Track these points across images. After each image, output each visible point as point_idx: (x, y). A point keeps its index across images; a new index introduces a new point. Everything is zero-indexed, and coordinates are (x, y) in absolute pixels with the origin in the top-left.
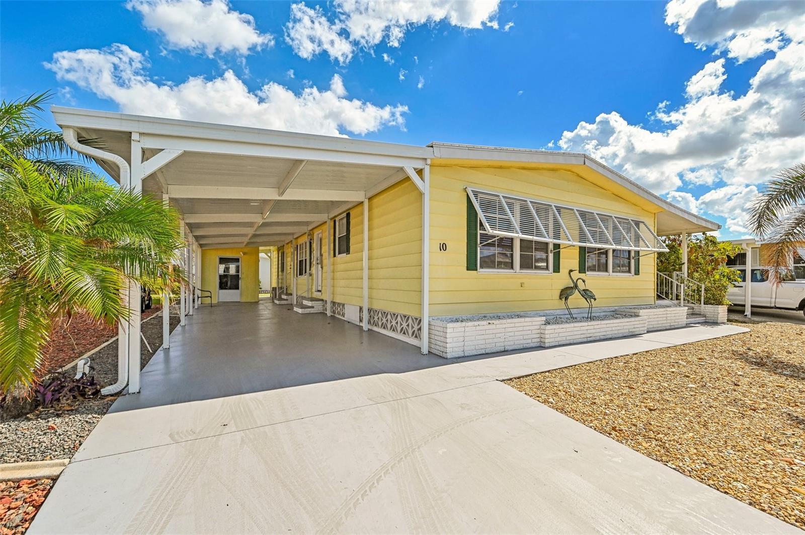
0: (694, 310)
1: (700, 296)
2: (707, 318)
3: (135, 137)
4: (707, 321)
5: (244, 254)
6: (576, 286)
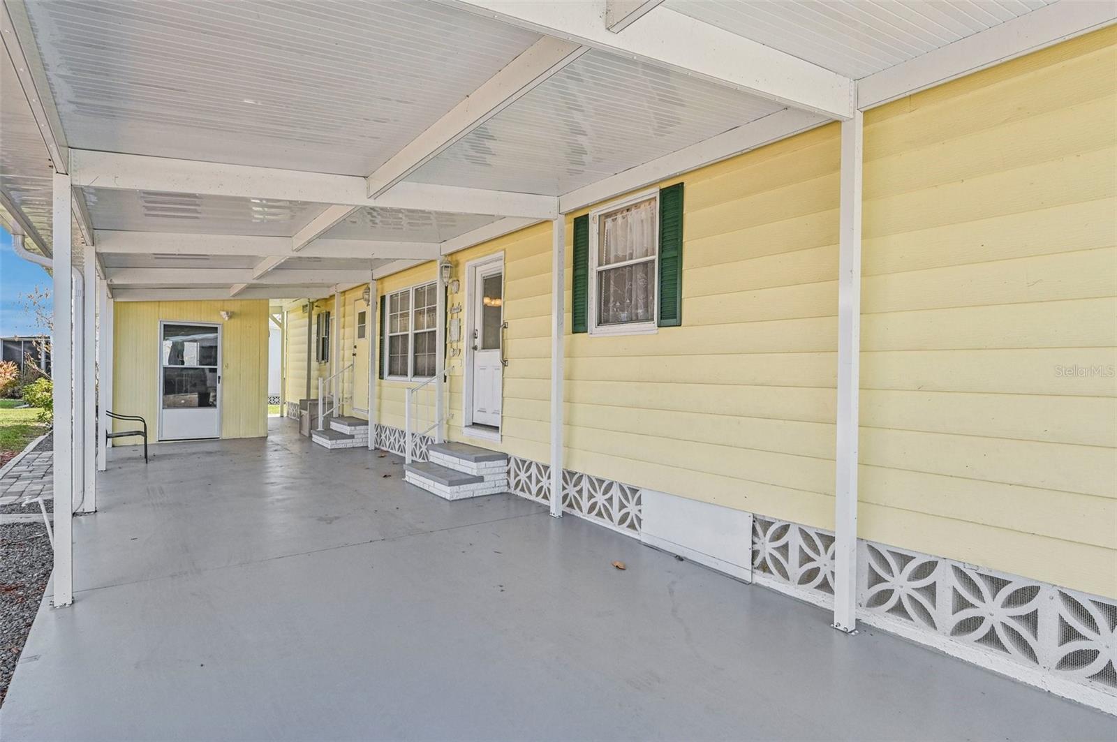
5: (231, 315)
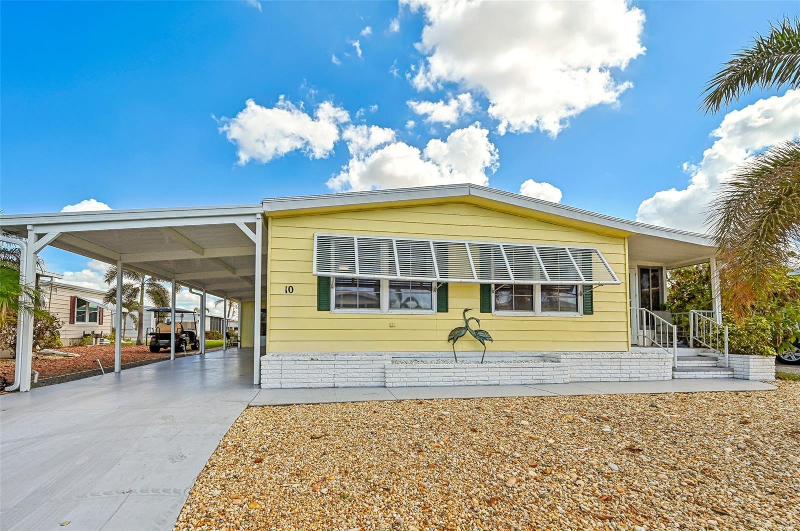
0: (719, 361)
1: (723, 343)
2: (735, 372)
3: (29, 228)
4: (735, 376)
6: (467, 328)
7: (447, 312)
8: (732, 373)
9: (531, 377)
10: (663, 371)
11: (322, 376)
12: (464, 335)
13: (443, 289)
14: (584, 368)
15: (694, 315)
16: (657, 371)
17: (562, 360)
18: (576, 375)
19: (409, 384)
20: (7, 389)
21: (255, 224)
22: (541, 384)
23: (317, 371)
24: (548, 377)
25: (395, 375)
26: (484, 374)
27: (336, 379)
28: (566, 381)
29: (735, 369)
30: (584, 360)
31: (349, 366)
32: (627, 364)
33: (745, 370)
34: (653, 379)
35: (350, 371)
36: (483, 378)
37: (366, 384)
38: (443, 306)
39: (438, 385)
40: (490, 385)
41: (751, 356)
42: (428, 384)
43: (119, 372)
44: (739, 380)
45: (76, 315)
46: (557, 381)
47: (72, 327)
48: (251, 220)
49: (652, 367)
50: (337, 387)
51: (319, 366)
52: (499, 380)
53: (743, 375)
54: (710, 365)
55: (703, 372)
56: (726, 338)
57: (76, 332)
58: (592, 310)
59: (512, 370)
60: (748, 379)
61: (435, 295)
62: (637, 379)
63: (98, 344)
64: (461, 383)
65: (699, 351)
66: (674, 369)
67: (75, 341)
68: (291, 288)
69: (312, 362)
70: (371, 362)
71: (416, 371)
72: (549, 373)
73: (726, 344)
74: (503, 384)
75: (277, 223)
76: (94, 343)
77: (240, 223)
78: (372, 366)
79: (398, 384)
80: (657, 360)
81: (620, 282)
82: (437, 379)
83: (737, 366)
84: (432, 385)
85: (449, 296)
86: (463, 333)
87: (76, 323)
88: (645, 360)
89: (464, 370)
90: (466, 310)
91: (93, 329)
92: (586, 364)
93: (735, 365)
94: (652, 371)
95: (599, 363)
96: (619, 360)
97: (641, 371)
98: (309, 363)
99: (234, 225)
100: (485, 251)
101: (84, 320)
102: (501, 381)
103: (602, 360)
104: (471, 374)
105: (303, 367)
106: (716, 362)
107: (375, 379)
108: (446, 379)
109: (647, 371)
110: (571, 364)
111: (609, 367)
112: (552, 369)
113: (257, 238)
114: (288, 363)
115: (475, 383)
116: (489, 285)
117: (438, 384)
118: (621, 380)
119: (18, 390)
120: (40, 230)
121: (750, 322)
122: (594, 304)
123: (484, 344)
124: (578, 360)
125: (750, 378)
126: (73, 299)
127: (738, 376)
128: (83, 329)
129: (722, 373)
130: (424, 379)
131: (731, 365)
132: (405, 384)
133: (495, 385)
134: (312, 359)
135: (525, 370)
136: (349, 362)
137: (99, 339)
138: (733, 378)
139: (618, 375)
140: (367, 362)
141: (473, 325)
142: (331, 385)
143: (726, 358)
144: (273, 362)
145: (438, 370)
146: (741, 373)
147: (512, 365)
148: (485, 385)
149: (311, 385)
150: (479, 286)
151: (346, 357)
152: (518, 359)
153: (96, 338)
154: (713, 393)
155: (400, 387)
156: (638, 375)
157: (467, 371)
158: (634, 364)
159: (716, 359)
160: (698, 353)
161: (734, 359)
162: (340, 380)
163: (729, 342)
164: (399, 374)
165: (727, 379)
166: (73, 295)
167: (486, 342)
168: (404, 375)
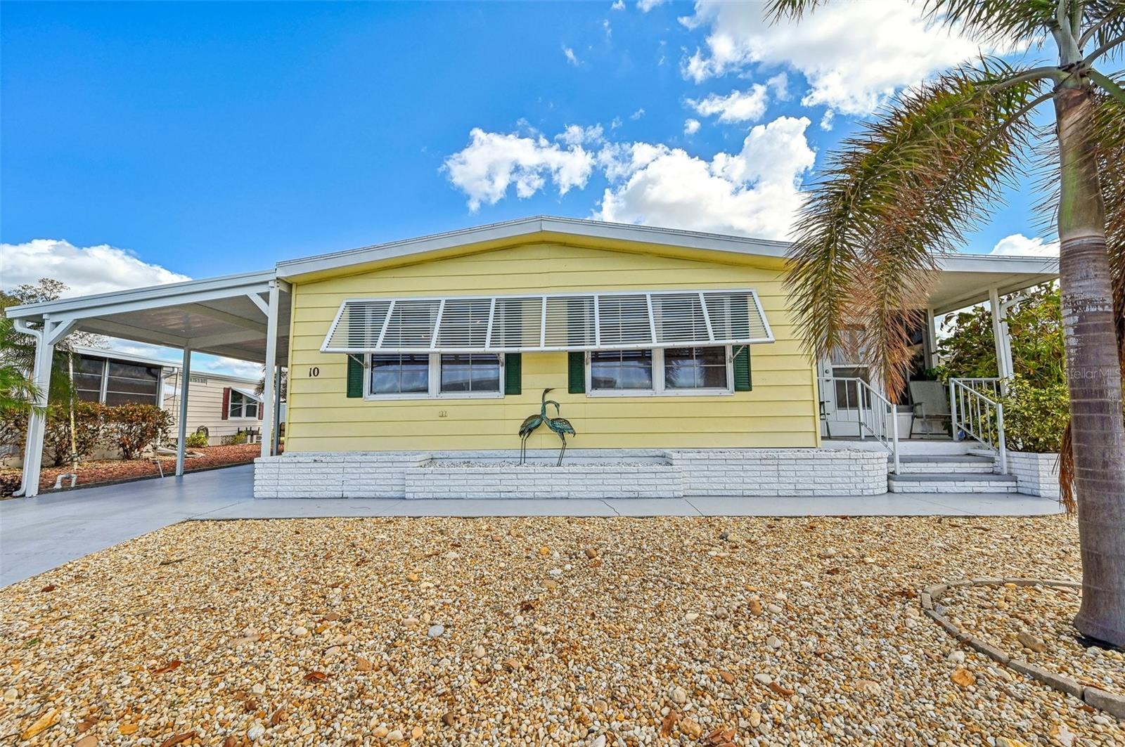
0: (996, 464)
1: (997, 432)
2: (1019, 484)
4: (1020, 490)
6: (543, 416)
7: (520, 393)
8: (1014, 484)
9: (619, 487)
10: (858, 480)
11: (327, 483)
12: (539, 425)
13: (513, 362)
14: (714, 474)
15: (957, 386)
16: (847, 480)
17: (674, 462)
18: (699, 486)
19: (436, 495)
20: (14, 494)
21: (268, 294)
22: (636, 498)
23: (321, 476)
24: (647, 488)
25: (418, 483)
26: (546, 482)
27: (345, 488)
28: (676, 494)
29: (1019, 478)
30: (711, 462)
31: (362, 471)
32: (791, 468)
33: (1034, 479)
34: (840, 492)
35: (363, 476)
36: (543, 488)
37: (383, 494)
38: (514, 386)
39: (477, 497)
40: (555, 498)
41: (1040, 455)
42: (463, 495)
43: (181, 476)
44: (1024, 496)
45: (230, 409)
46: (661, 494)
47: (225, 423)
48: (263, 289)
49: (837, 473)
50: (347, 498)
51: (324, 470)
52: (569, 492)
53: (1032, 489)
54: (980, 471)
55: (953, 483)
56: (1001, 424)
57: (230, 429)
58: (750, 384)
59: (589, 476)
60: (1039, 496)
61: (502, 370)
62: (810, 493)
63: (254, 442)
64: (511, 495)
65: (968, 446)
66: (891, 476)
67: (228, 439)
68: (316, 370)
69: (316, 465)
70: (390, 464)
71: (446, 477)
72: (649, 482)
73: (1002, 435)
74: (574, 497)
75: (302, 290)
76: (249, 441)
77: (252, 293)
78: (392, 470)
79: (421, 495)
80: (847, 462)
81: (773, 339)
82: (474, 488)
83: (1022, 472)
84: (469, 497)
85: (522, 372)
86: (536, 423)
87: (230, 418)
88: (823, 462)
89: (514, 476)
90: (547, 391)
91: (251, 424)
92: (717, 468)
93: (1018, 472)
94: (839, 480)
95: (740, 467)
96: (776, 462)
97: (817, 480)
98: (311, 465)
99: (246, 297)
100: (576, 306)
101: (240, 415)
102: (572, 493)
103: (743, 462)
104: (526, 482)
105: (304, 471)
106: (991, 465)
107: (395, 488)
108: (489, 489)
109: (829, 480)
110: (692, 468)
111: (759, 473)
112: (653, 476)
113: (271, 311)
114: (286, 466)
115: (531, 495)
116: (582, 354)
117: (477, 495)
118: (780, 494)
119: (23, 495)
120: (56, 319)
121: (1043, 395)
122: (753, 374)
123: (563, 439)
124: (703, 462)
125: (1041, 493)
126: (227, 391)
127: (1026, 491)
128: (239, 425)
129: (993, 483)
130: (457, 489)
131: (1013, 471)
132: (430, 496)
133: (562, 498)
134: (315, 461)
135: (608, 476)
136: (362, 465)
137: (255, 436)
138: (1017, 493)
139: (775, 486)
140: (385, 464)
141: (551, 413)
142: (339, 494)
143: (1004, 457)
144: (268, 465)
145: (477, 477)
146: (1028, 484)
147: (587, 469)
148: (547, 499)
149: (313, 495)
150: (566, 355)
151: (358, 458)
152: (625, 460)
153: (252, 436)
154: (905, 519)
155: (423, 499)
156: (812, 487)
157: (519, 477)
158: (803, 468)
159: (991, 460)
160: (967, 449)
161: (1016, 460)
162: (350, 488)
163: (1006, 432)
164: (423, 482)
165: (1005, 496)
166: (227, 387)
167: (566, 435)
168: (430, 483)
